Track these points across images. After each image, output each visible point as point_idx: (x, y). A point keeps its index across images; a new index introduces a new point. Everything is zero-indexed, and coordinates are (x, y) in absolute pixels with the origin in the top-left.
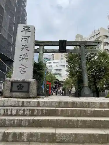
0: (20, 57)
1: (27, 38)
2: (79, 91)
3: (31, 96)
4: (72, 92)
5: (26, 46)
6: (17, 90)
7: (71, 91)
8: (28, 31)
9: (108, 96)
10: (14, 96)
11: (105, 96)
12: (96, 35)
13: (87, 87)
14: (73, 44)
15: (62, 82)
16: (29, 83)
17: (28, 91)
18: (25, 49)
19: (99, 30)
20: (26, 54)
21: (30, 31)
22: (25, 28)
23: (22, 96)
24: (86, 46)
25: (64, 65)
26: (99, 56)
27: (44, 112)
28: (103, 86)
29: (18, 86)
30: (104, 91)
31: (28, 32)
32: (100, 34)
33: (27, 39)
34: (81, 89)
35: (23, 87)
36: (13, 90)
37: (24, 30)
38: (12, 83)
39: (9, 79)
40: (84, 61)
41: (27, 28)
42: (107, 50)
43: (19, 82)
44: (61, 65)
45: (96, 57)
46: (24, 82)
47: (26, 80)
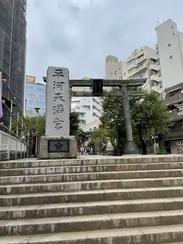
0: (54, 108)
1: (60, 84)
2: (120, 148)
3: (72, 156)
4: (107, 149)
5: (60, 95)
6: (55, 150)
7: (105, 147)
8: (60, 75)
9: (158, 152)
10: (52, 157)
11: (154, 152)
12: (139, 57)
13: (131, 141)
14: (111, 84)
15: (88, 133)
16: (68, 141)
17: (68, 151)
18: (58, 99)
19: (142, 50)
20: (61, 105)
21: (63, 76)
22: (57, 72)
23: (61, 156)
24: (128, 86)
25: (89, 107)
26: (146, 99)
27: (105, 168)
28: (151, 138)
29: (56, 145)
30: (152, 145)
31: (61, 77)
32: (144, 57)
33: (60, 86)
34: (123, 145)
35: (62, 145)
36: (51, 150)
37: (55, 74)
38: (50, 141)
39: (44, 137)
40: (127, 107)
41: (59, 72)
42: (156, 81)
43: (57, 140)
44: (84, 106)
45: (142, 100)
46: (62, 140)
47: (65, 137)
